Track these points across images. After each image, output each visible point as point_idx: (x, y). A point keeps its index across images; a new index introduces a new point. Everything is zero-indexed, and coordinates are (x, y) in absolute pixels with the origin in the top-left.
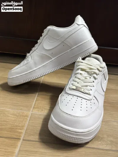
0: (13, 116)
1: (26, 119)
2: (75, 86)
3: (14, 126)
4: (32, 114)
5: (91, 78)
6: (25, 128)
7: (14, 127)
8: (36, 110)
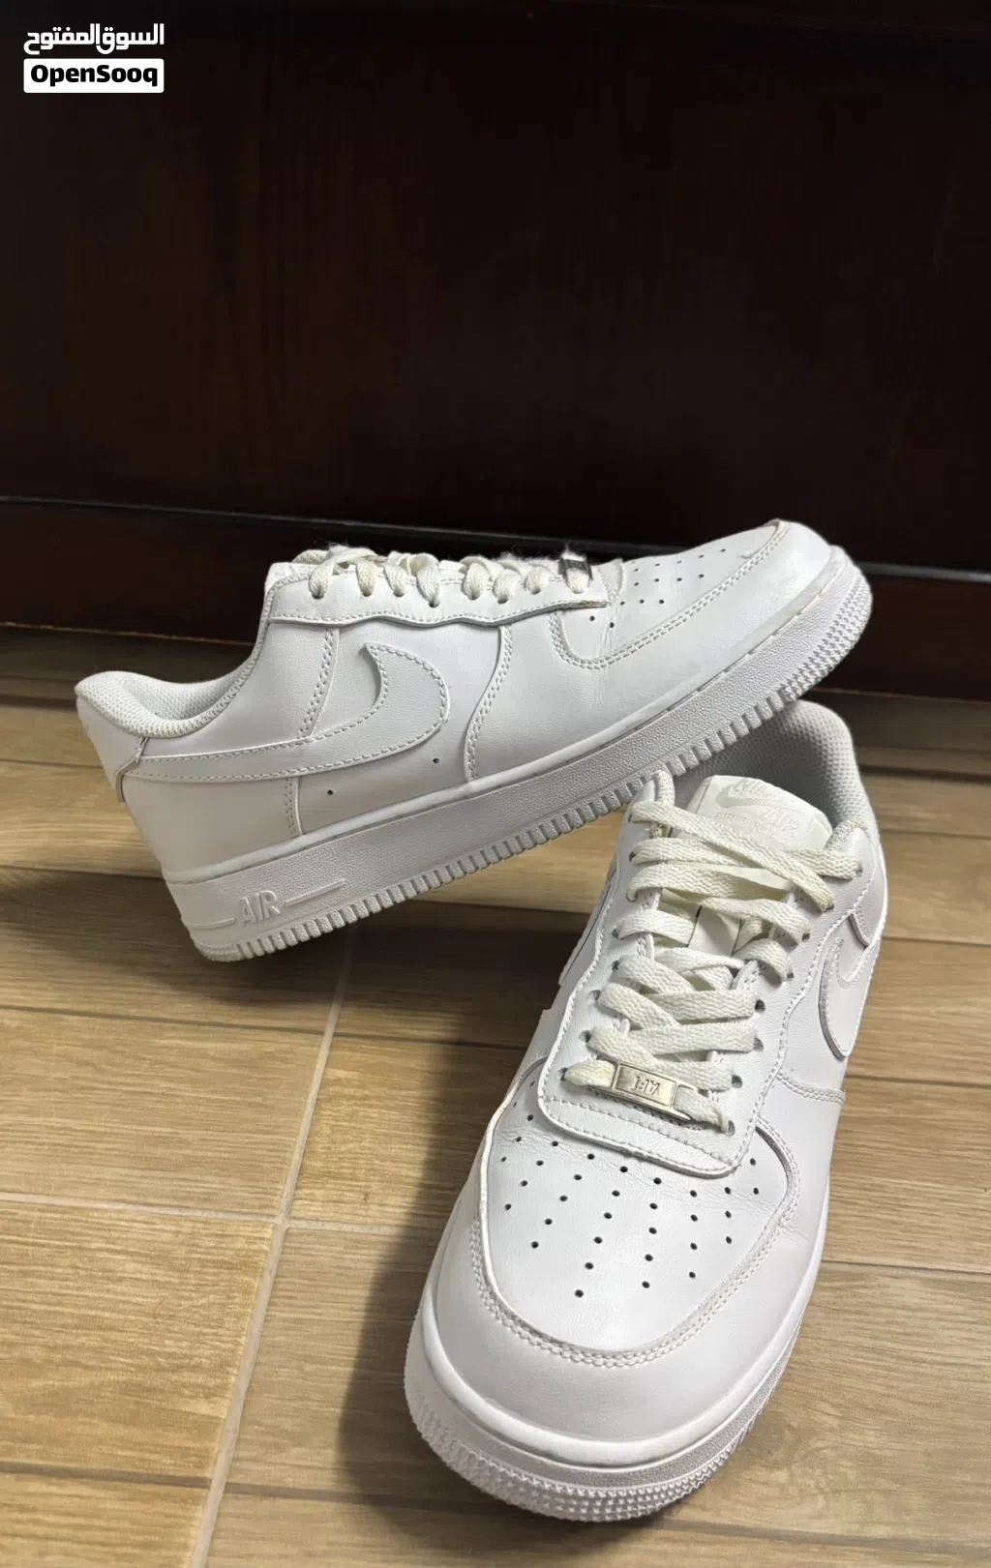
0: (145, 1271)
1: (246, 1291)
2: (613, 1062)
3: (159, 1369)
4: (287, 1234)
5: (741, 977)
6: (238, 1379)
7: (157, 1381)
8: (319, 1193)
